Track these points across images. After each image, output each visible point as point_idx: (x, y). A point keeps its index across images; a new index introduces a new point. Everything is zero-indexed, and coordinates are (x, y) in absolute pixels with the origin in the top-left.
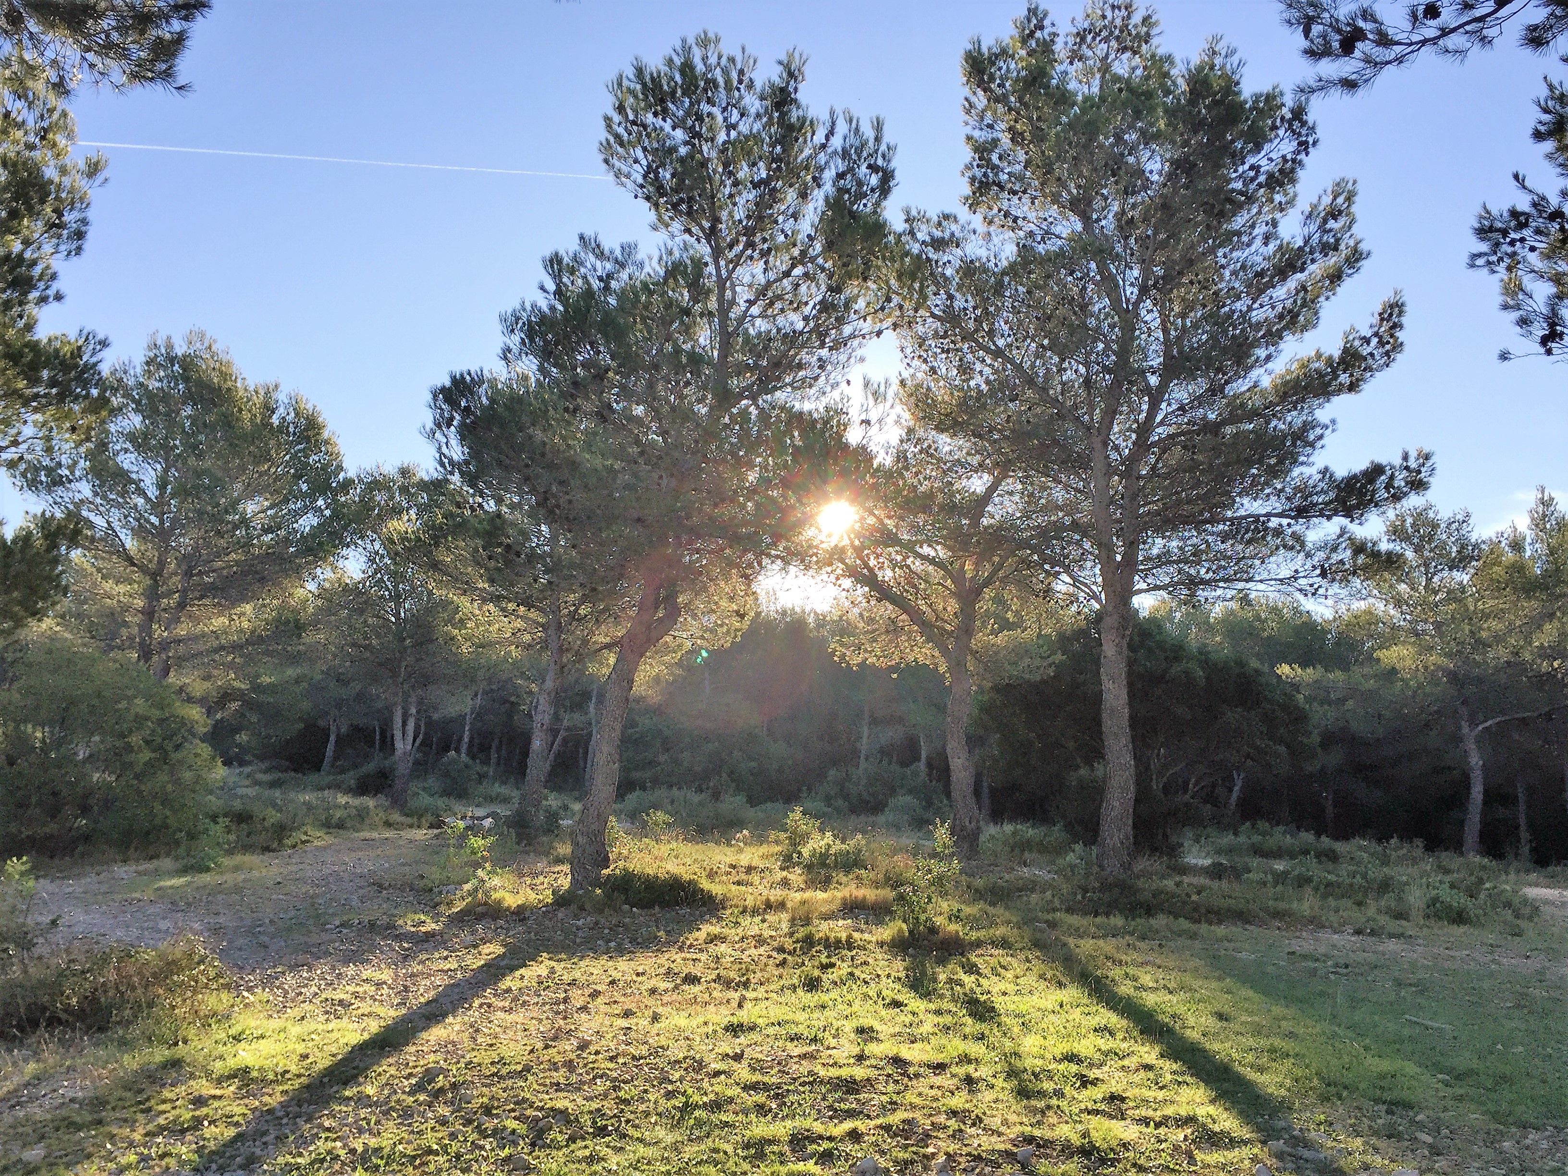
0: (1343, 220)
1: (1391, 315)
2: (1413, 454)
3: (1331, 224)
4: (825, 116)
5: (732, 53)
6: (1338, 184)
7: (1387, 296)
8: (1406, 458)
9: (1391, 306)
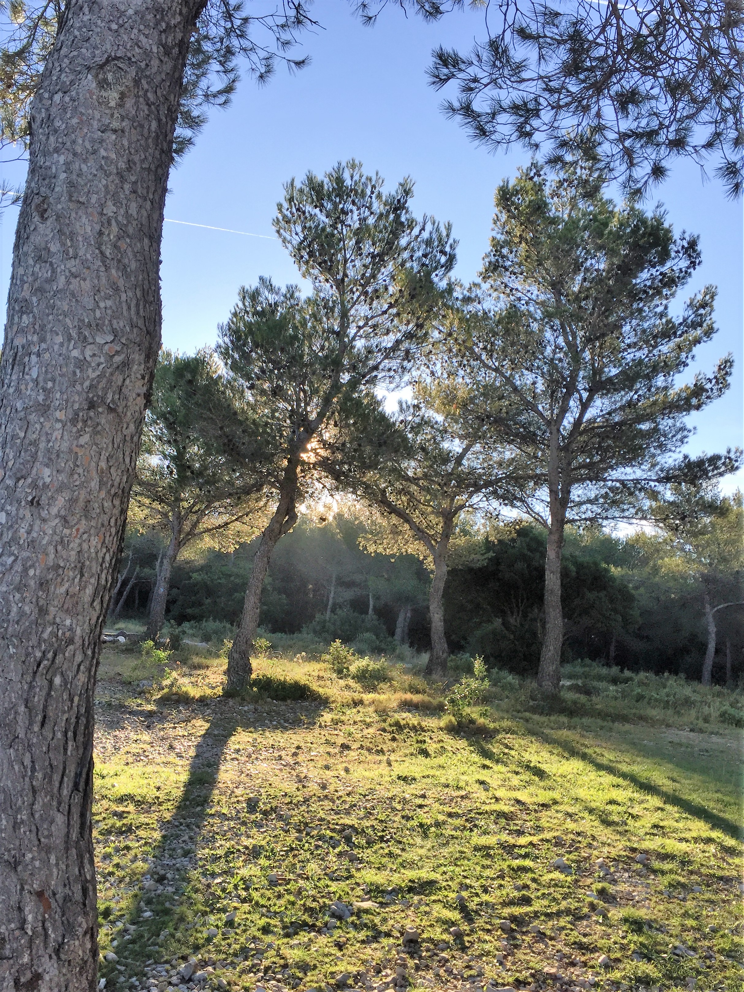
0: (708, 309)
1: (725, 367)
2: (733, 450)
3: (702, 311)
4: (420, 219)
5: (369, 175)
6: (707, 288)
7: (724, 356)
8: (729, 452)
9: (726, 362)
